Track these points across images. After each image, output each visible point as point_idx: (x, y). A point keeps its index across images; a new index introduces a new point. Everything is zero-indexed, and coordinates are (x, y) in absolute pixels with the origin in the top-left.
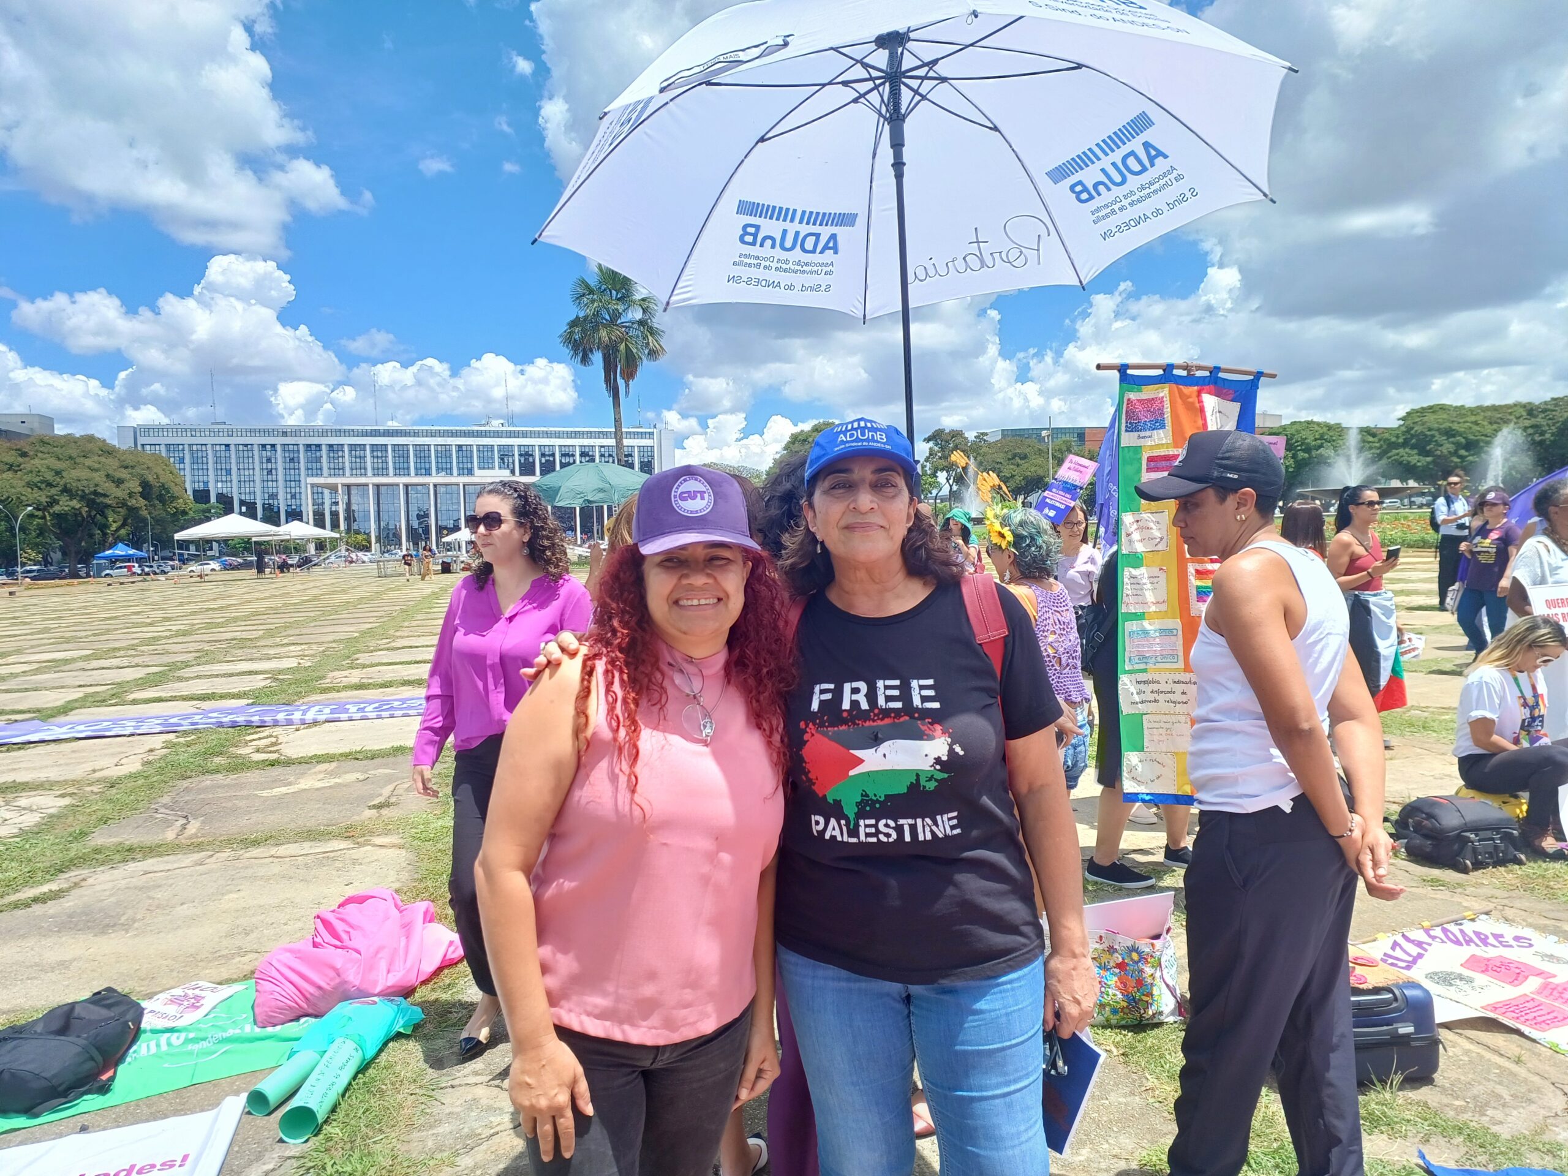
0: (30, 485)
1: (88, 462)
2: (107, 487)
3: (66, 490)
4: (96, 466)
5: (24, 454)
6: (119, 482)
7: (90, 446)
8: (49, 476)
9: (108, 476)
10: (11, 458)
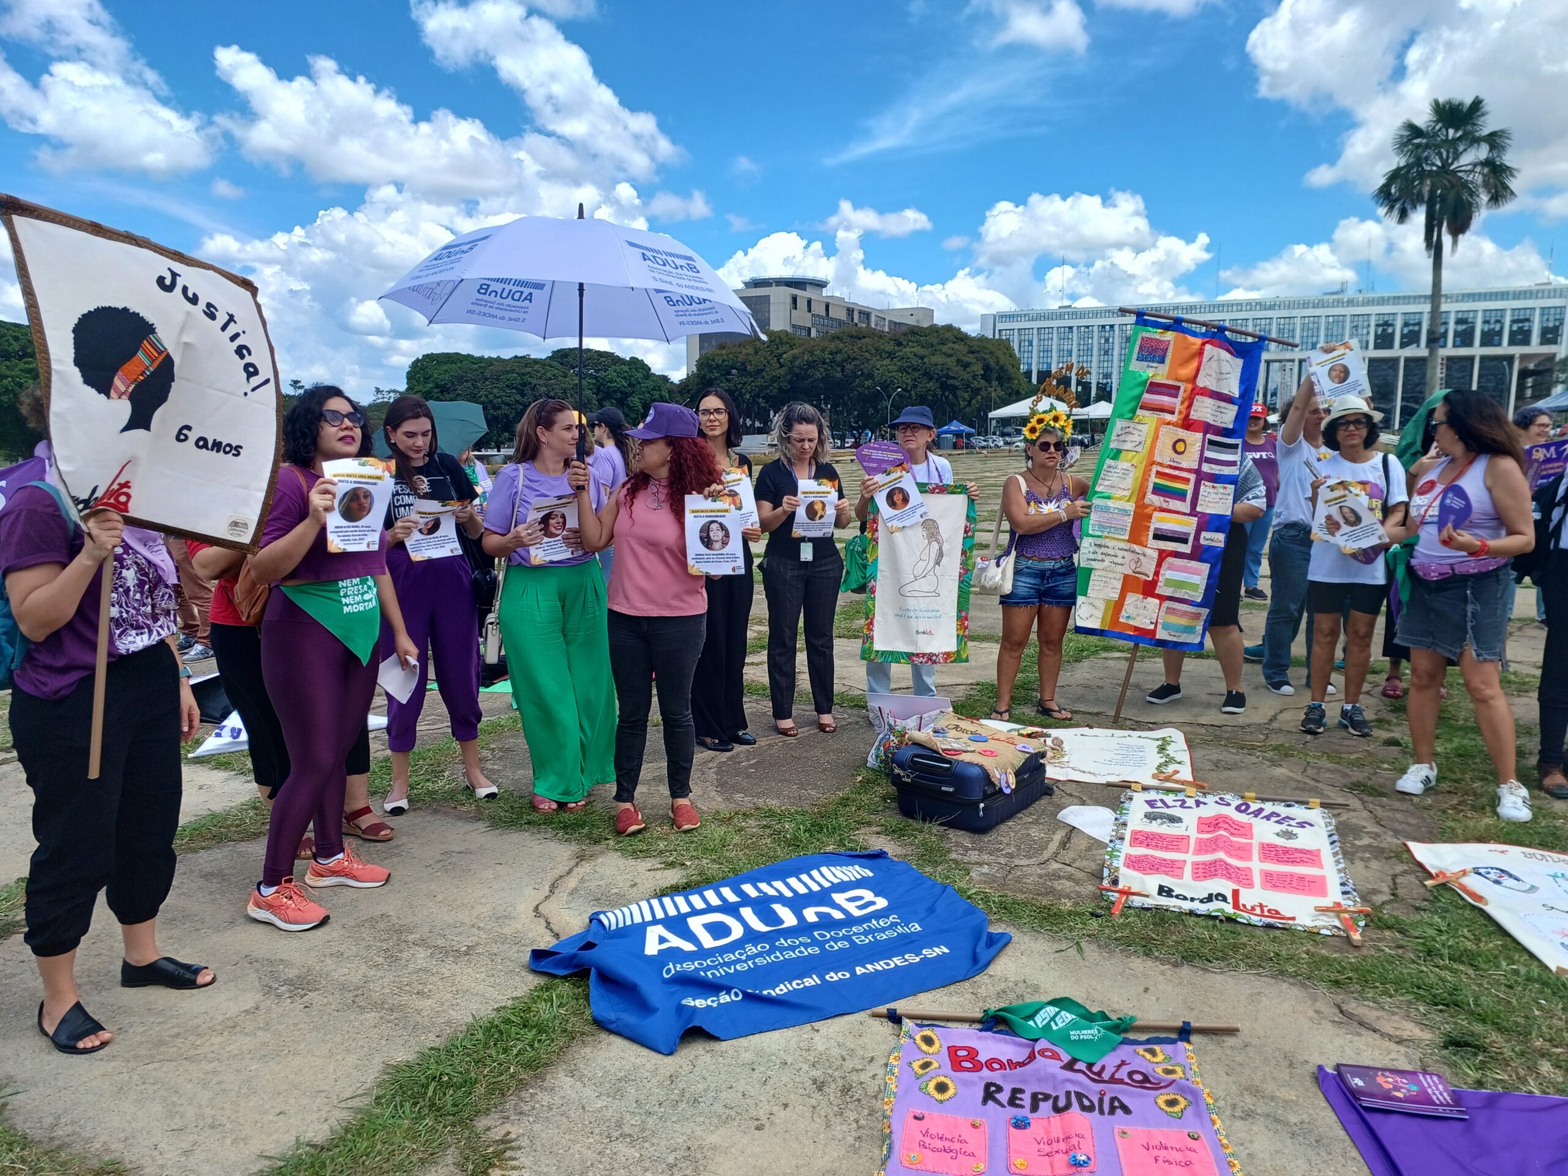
0: (901, 370)
1: (945, 349)
2: (957, 369)
3: (928, 375)
4: (951, 352)
5: (900, 344)
6: (966, 366)
7: (948, 335)
8: (916, 362)
9: (958, 361)
10: (889, 347)
